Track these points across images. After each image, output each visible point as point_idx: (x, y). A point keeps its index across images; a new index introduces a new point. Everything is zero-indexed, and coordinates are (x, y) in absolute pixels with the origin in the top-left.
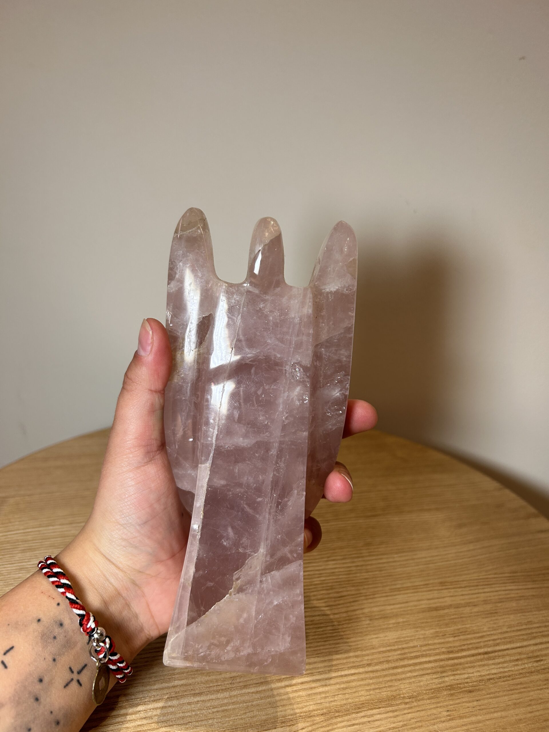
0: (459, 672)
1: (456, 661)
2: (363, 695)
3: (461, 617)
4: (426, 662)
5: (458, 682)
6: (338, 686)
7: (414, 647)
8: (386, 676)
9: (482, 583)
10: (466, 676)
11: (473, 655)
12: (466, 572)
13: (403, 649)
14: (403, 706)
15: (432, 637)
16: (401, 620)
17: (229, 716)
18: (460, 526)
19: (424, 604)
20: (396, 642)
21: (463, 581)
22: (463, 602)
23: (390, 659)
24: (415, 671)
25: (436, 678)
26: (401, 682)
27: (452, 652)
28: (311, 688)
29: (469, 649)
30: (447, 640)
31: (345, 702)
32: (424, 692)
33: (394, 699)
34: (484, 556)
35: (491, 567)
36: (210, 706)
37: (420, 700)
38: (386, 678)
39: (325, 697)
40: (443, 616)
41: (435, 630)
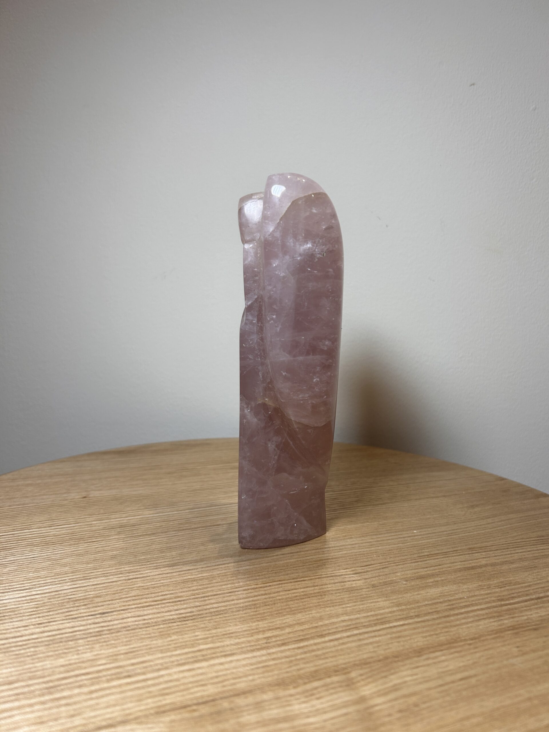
0: (516, 615)
1: (509, 607)
2: (419, 641)
3: (501, 573)
4: (478, 610)
5: (520, 622)
6: (389, 636)
7: (461, 599)
8: (439, 624)
9: (512, 546)
10: (525, 618)
11: (526, 601)
12: (491, 539)
13: (450, 601)
14: (467, 647)
15: (477, 590)
16: (440, 579)
17: (272, 671)
18: (473, 507)
19: (459, 566)
20: (440, 596)
21: (492, 546)
22: (497, 561)
23: (438, 609)
24: (469, 617)
25: (494, 622)
26: (458, 627)
27: (502, 600)
28: (360, 640)
29: (519, 597)
30: (494, 591)
31: (401, 648)
32: (486, 633)
33: (455, 641)
34: (505, 527)
35: (516, 534)
36: (247, 664)
37: (483, 641)
38: (440, 626)
39: (378, 646)
40: (481, 573)
41: (478, 584)
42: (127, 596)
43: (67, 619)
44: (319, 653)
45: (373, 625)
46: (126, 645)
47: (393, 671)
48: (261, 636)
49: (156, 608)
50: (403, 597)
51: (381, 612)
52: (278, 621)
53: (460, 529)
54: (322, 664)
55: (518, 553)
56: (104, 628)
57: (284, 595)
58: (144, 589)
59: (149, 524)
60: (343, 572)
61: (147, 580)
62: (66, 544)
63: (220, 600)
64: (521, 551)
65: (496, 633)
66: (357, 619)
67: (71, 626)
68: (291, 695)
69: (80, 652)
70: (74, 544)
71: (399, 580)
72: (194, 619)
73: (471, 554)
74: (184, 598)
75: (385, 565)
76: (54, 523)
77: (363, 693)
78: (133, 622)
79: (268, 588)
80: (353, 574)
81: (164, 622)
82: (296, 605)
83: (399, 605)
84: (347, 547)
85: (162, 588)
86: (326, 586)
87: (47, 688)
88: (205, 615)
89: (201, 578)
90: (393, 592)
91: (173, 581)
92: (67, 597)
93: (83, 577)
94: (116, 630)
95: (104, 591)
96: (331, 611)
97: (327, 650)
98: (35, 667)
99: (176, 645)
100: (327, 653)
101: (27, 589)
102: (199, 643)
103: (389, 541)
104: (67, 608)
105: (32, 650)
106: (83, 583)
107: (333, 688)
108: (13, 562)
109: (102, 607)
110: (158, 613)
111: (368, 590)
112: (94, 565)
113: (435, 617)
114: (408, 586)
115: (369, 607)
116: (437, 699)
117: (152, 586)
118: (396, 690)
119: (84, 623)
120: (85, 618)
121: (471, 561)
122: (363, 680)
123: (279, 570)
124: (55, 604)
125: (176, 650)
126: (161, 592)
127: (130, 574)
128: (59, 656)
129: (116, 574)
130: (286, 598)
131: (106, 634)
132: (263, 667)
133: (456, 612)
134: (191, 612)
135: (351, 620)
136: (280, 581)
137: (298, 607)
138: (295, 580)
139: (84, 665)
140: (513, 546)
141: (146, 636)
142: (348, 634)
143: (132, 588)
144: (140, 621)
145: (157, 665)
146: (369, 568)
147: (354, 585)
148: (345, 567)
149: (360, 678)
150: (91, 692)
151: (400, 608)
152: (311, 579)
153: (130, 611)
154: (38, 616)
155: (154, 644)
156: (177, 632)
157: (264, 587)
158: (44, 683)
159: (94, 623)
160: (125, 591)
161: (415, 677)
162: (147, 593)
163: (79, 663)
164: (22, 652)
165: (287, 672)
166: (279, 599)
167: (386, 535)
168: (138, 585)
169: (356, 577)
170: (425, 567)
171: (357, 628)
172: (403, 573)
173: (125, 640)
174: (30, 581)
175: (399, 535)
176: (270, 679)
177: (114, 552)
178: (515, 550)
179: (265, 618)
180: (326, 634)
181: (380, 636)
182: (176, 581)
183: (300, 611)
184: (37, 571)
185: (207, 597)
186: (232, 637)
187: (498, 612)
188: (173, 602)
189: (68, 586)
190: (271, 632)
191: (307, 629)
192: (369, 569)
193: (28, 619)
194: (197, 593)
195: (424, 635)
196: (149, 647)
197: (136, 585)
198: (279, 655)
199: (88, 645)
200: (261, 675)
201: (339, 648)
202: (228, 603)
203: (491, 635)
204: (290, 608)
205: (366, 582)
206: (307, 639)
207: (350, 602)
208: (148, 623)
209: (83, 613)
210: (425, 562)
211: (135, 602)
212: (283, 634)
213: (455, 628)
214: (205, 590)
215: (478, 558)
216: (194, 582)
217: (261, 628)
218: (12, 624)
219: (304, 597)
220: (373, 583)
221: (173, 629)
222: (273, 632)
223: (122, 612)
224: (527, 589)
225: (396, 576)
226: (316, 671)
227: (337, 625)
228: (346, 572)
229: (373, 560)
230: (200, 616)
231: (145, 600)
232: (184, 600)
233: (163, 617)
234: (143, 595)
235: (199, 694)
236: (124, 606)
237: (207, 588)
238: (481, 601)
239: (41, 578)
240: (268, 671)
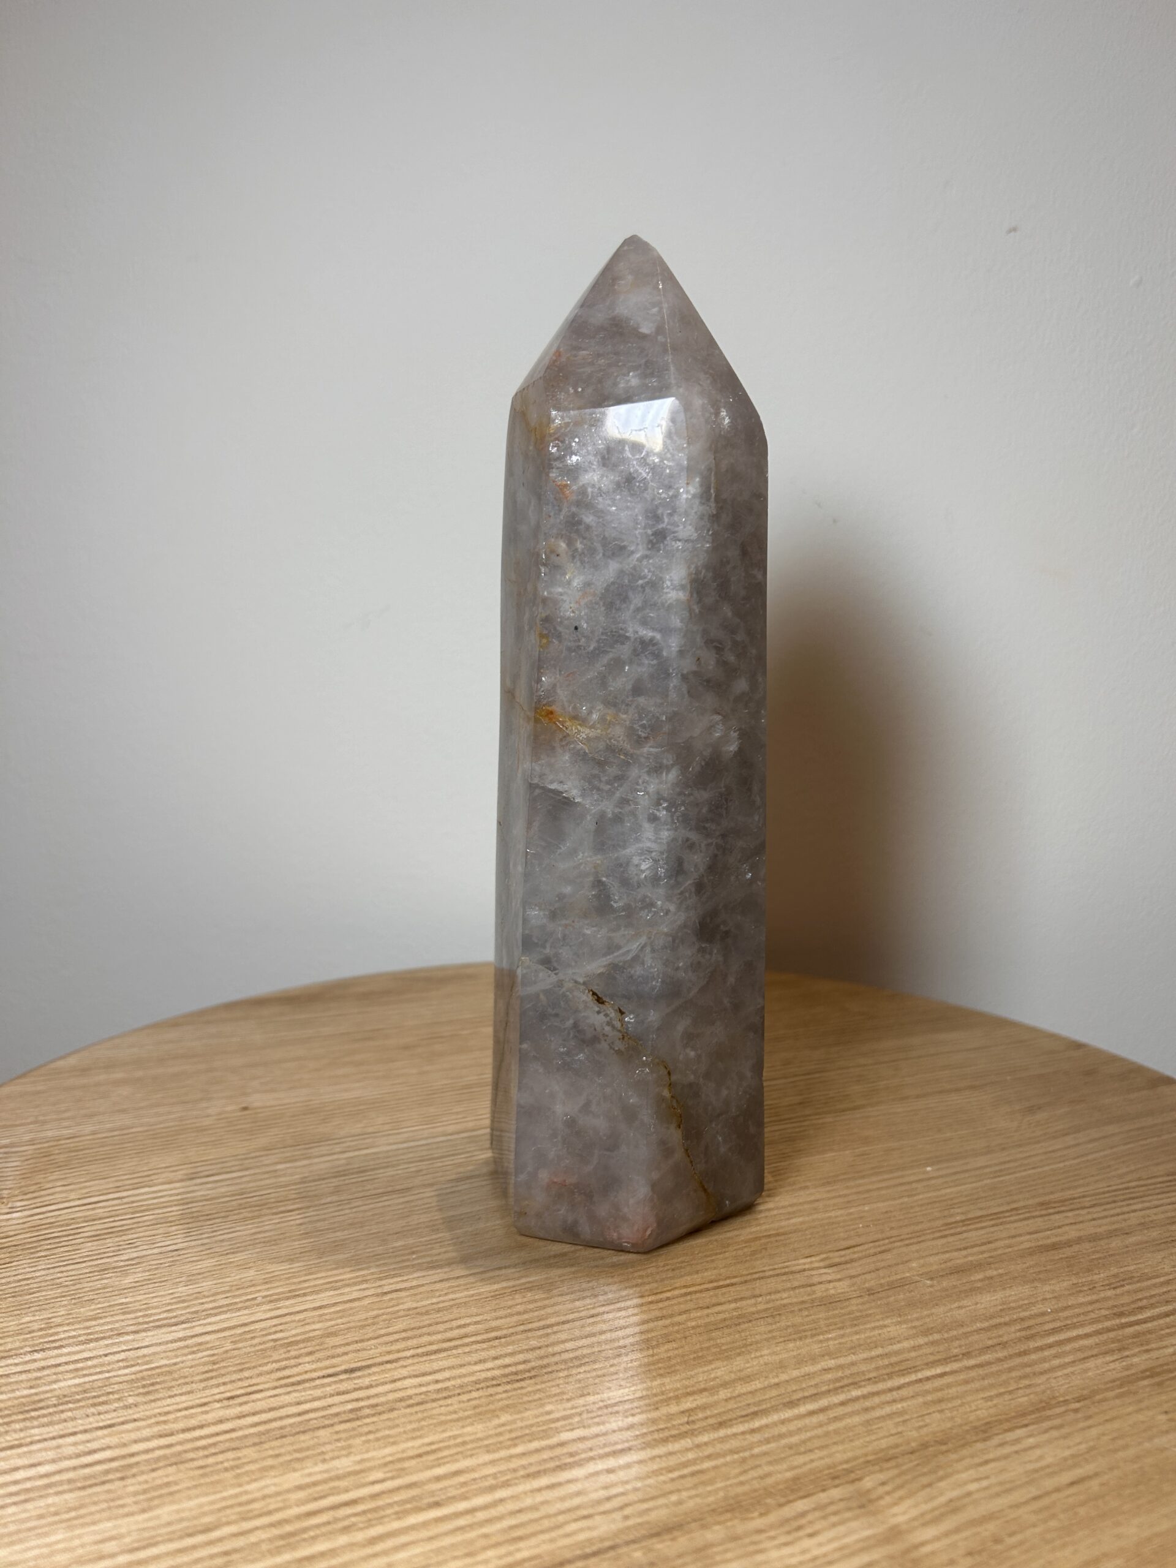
0: (1154, 1346)
1: (1137, 1328)
2: (979, 1408)
3: (1110, 1256)
4: (1079, 1337)
5: (1160, 1362)
6: (920, 1400)
7: (1043, 1314)
8: (1010, 1370)
9: (1122, 1197)
12: (1081, 1182)
13: (1022, 1319)
14: (1071, 1416)
15: (1070, 1294)
16: (995, 1273)
17: (711, 1482)
18: (1031, 1110)
19: (1026, 1243)
20: (1001, 1310)
21: (1084, 1197)
22: (1099, 1230)
23: (1005, 1339)
24: (1065, 1354)
25: (1114, 1361)
26: (1047, 1376)
27: (1121, 1315)
28: (866, 1410)
29: (1152, 1306)
30: (1102, 1295)
31: (949, 1425)
32: (1103, 1387)
33: (1048, 1406)
34: (1102, 1154)
35: (1124, 1170)
36: (662, 1469)
37: (1099, 1402)
38: (1014, 1374)
39: (904, 1421)
40: (1073, 1257)
41: (1071, 1282)
42: (391, 1330)
43: (281, 1386)
44: (794, 1439)
45: (886, 1377)
46: (413, 1438)
47: (941, 1473)
48: (674, 1409)
49: (457, 1356)
50: (932, 1314)
51: (896, 1347)
52: (701, 1375)
53: (1015, 1160)
54: (805, 1464)
55: (1135, 1211)
56: (362, 1404)
57: (700, 1317)
58: (418, 1314)
59: (393, 1166)
60: (804, 1264)
61: (421, 1293)
62: (235, 1217)
63: (577, 1333)
64: (1140, 1206)
65: (1121, 1386)
66: (853, 1364)
67: (294, 1400)
68: (760, 1531)
69: (327, 1457)
70: (253, 1218)
71: (918, 1278)
72: (535, 1376)
73: (1046, 1215)
74: (505, 1332)
75: (884, 1245)
76: (199, 1169)
77: (894, 1521)
78: (415, 1387)
79: (666, 1303)
80: (825, 1268)
81: (478, 1386)
82: (729, 1339)
83: (927, 1332)
84: (801, 1207)
85: (455, 1310)
86: (778, 1296)
87: (282, 1537)
88: (555, 1368)
89: (527, 1285)
90: (911, 1304)
91: (473, 1295)
92: (271, 1337)
93: (290, 1291)
94: (386, 1407)
95: (339, 1321)
96: (798, 1349)
97: (809, 1434)
98: (246, 1492)
99: (513, 1435)
100: (810, 1439)
101: (183, 1323)
102: (556, 1428)
103: (883, 1192)
104: (273, 1362)
105: (230, 1455)
106: (293, 1305)
107: (835, 1513)
108: (138, 1261)
109: (346, 1358)
110: (462, 1366)
111: (860, 1300)
112: (305, 1263)
113: (1000, 1355)
114: (936, 1291)
115: (870, 1337)
116: (1034, 1526)
117: (435, 1306)
118: (955, 1511)
119: (318, 1393)
120: (318, 1382)
121: (1049, 1232)
122: (888, 1493)
123: (679, 1263)
124: (249, 1353)
125: (515, 1445)
126: (456, 1319)
127: (383, 1282)
128: (288, 1467)
129: (355, 1284)
130: (706, 1325)
131: (368, 1416)
132: (693, 1474)
133: (1039, 1343)
134: (524, 1362)
135: (840, 1367)
136: (685, 1287)
137: (733, 1342)
138: (715, 1284)
139: (342, 1484)
140: (1125, 1197)
141: (449, 1418)
142: (842, 1397)
143: (394, 1313)
144: (428, 1384)
145: (485, 1477)
146: (854, 1253)
147: (832, 1292)
148: (807, 1252)
149: (881, 1490)
150: (373, 1541)
151: (931, 1338)
152: (746, 1282)
153: (402, 1363)
154: (221, 1380)
155: (470, 1434)
156: (508, 1406)
157: (657, 1302)
158: (272, 1525)
159: (338, 1394)
160: (384, 1321)
161: (985, 1483)
162: (428, 1322)
163: (331, 1479)
164: (211, 1460)
165: (742, 1483)
166: (693, 1328)
167: (874, 1179)
168: (405, 1306)
169: (831, 1274)
170: (962, 1246)
171: (855, 1384)
172: (922, 1261)
173: (409, 1427)
174: (185, 1304)
175: (898, 1177)
176: (711, 1499)
177: (338, 1234)
178: (1128, 1205)
179: (673, 1369)
180: (799, 1400)
181: (902, 1400)
182: (480, 1294)
183: (738, 1351)
184: (192, 1279)
185: (549, 1326)
186: (617, 1412)
187: (1119, 1341)
188: (483, 1341)
189: (265, 1311)
190: (691, 1398)
191: (761, 1389)
192: (856, 1256)
193: (204, 1389)
194: (527, 1320)
195: (987, 1394)
196: (459, 1440)
197: (401, 1307)
198: (719, 1447)
199: (338, 1440)
200: (693, 1492)
201: (831, 1428)
202: (594, 1339)
203: (1112, 1389)
204: (717, 1346)
205: (853, 1285)
206: (765, 1412)
207: (831, 1328)
208: (446, 1389)
209: (311, 1371)
210: (960, 1236)
211: (410, 1343)
212: (716, 1403)
213: (1043, 1378)
214: (542, 1312)
215: (1060, 1224)
216: (517, 1296)
217: (670, 1390)
218: (173, 1400)
219: (741, 1321)
220: (867, 1285)
221: (499, 1400)
222: (695, 1400)
223: (389, 1366)
224: (1165, 1290)
225: (911, 1269)
226: (796, 1479)
227: (817, 1380)
228: (811, 1262)
229: (859, 1236)
230: (545, 1371)
231: (426, 1339)
232: (505, 1337)
233: (473, 1373)
234: (420, 1328)
235: (582, 1537)
236: (389, 1353)
237: (544, 1307)
238: (1082, 1318)
239: (205, 1297)
240: (704, 1483)
